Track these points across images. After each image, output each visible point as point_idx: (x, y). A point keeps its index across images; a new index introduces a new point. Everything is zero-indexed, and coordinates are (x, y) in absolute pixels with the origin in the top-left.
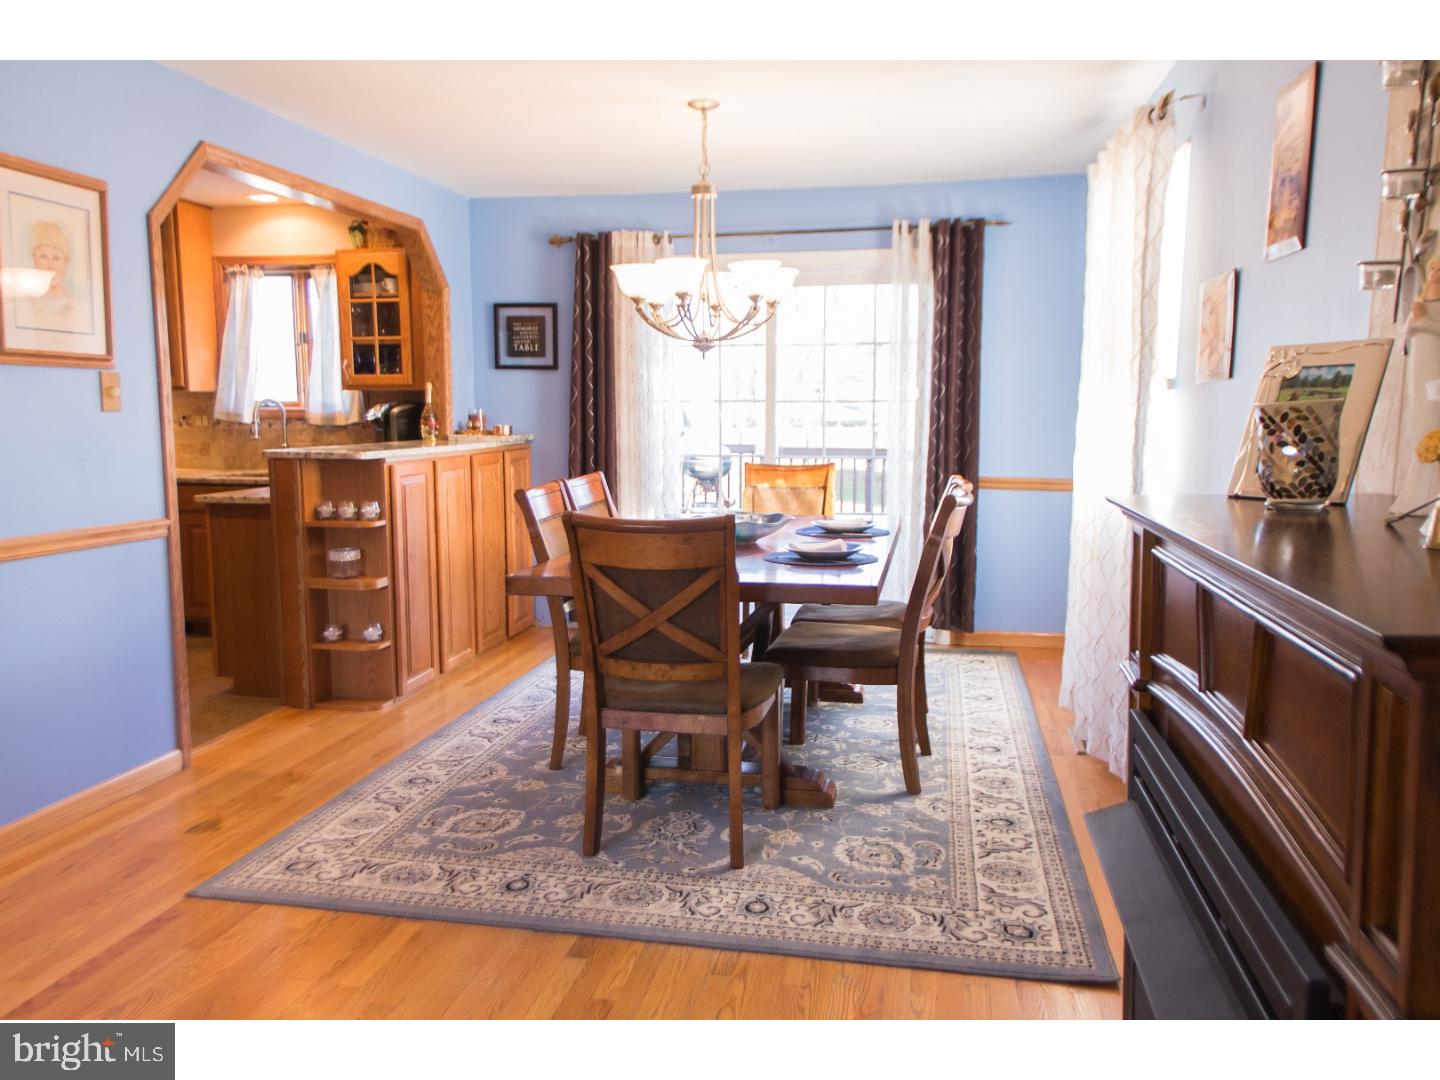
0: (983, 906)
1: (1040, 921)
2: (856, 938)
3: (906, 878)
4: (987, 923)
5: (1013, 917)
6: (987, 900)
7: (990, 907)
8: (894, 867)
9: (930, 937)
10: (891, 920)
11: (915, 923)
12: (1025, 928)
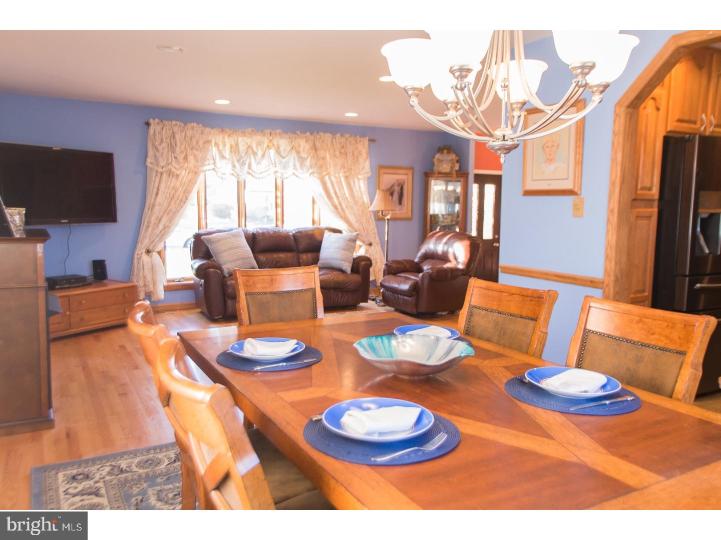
0: (101, 485)
1: (68, 486)
2: (159, 452)
3: (150, 486)
4: (97, 476)
5: (84, 483)
6: (98, 489)
7: (97, 485)
8: (160, 491)
9: (126, 462)
10: (147, 463)
11: (135, 465)
12: (77, 479)
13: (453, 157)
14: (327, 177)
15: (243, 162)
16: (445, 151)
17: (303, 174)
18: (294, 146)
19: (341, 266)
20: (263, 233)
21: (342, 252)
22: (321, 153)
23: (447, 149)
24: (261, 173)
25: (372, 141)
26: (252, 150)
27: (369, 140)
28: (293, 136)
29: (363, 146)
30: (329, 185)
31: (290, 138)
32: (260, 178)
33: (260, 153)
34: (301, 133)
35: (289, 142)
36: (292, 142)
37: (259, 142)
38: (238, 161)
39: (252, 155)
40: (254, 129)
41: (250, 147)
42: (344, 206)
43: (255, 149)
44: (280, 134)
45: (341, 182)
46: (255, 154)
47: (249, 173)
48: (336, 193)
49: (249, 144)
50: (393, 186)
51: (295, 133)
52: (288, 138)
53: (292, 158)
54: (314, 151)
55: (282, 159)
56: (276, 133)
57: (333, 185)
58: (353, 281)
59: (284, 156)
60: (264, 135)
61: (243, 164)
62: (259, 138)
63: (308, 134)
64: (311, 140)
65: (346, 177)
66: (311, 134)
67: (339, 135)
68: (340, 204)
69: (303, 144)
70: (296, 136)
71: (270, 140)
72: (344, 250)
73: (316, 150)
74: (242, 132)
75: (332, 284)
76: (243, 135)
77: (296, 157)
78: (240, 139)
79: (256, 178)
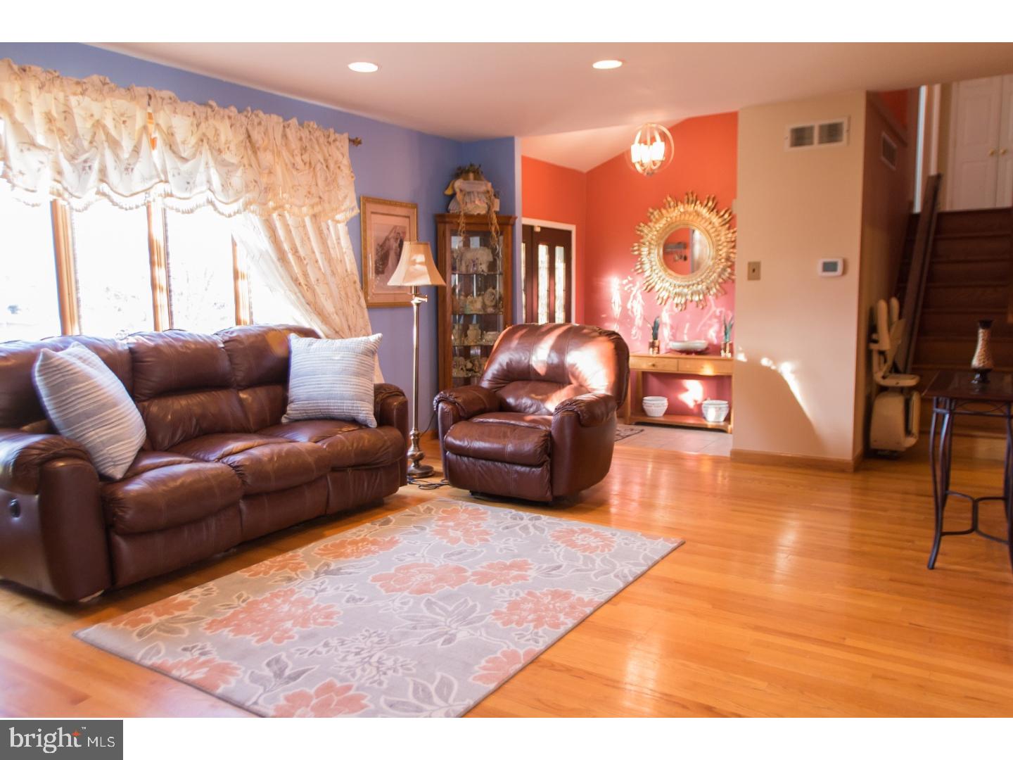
13: (486, 186)
14: (275, 215)
15: (85, 161)
16: (471, 176)
17: (226, 204)
18: (204, 135)
19: (353, 413)
20: (156, 349)
21: (354, 380)
22: (267, 158)
23: (474, 172)
24: (132, 195)
25: (354, 142)
26: (107, 134)
27: (350, 140)
28: (200, 110)
29: (340, 152)
30: (281, 233)
31: (194, 114)
32: (131, 209)
33: (127, 145)
34: (219, 105)
35: (192, 125)
36: (198, 125)
37: (122, 115)
38: (72, 158)
39: (106, 145)
40: (108, 80)
41: (98, 124)
42: (313, 278)
43: (113, 132)
44: (172, 101)
45: (304, 226)
46: (115, 144)
47: (104, 194)
48: (295, 251)
49: (96, 117)
50: (387, 239)
51: (206, 104)
52: (191, 114)
53: (203, 164)
54: (250, 152)
55: (179, 164)
56: (163, 99)
57: (288, 232)
58: (389, 443)
59: (184, 155)
60: (133, 98)
61: (86, 167)
62: (122, 103)
63: (233, 109)
64: (241, 126)
65: (314, 216)
66: (240, 112)
67: (294, 121)
68: (305, 275)
69: (226, 130)
70: (209, 110)
71: (150, 114)
72: (357, 374)
73: (255, 150)
74: (78, 83)
75: (353, 455)
76: (79, 90)
77: (211, 163)
78: (73, 100)
79: (121, 208)
